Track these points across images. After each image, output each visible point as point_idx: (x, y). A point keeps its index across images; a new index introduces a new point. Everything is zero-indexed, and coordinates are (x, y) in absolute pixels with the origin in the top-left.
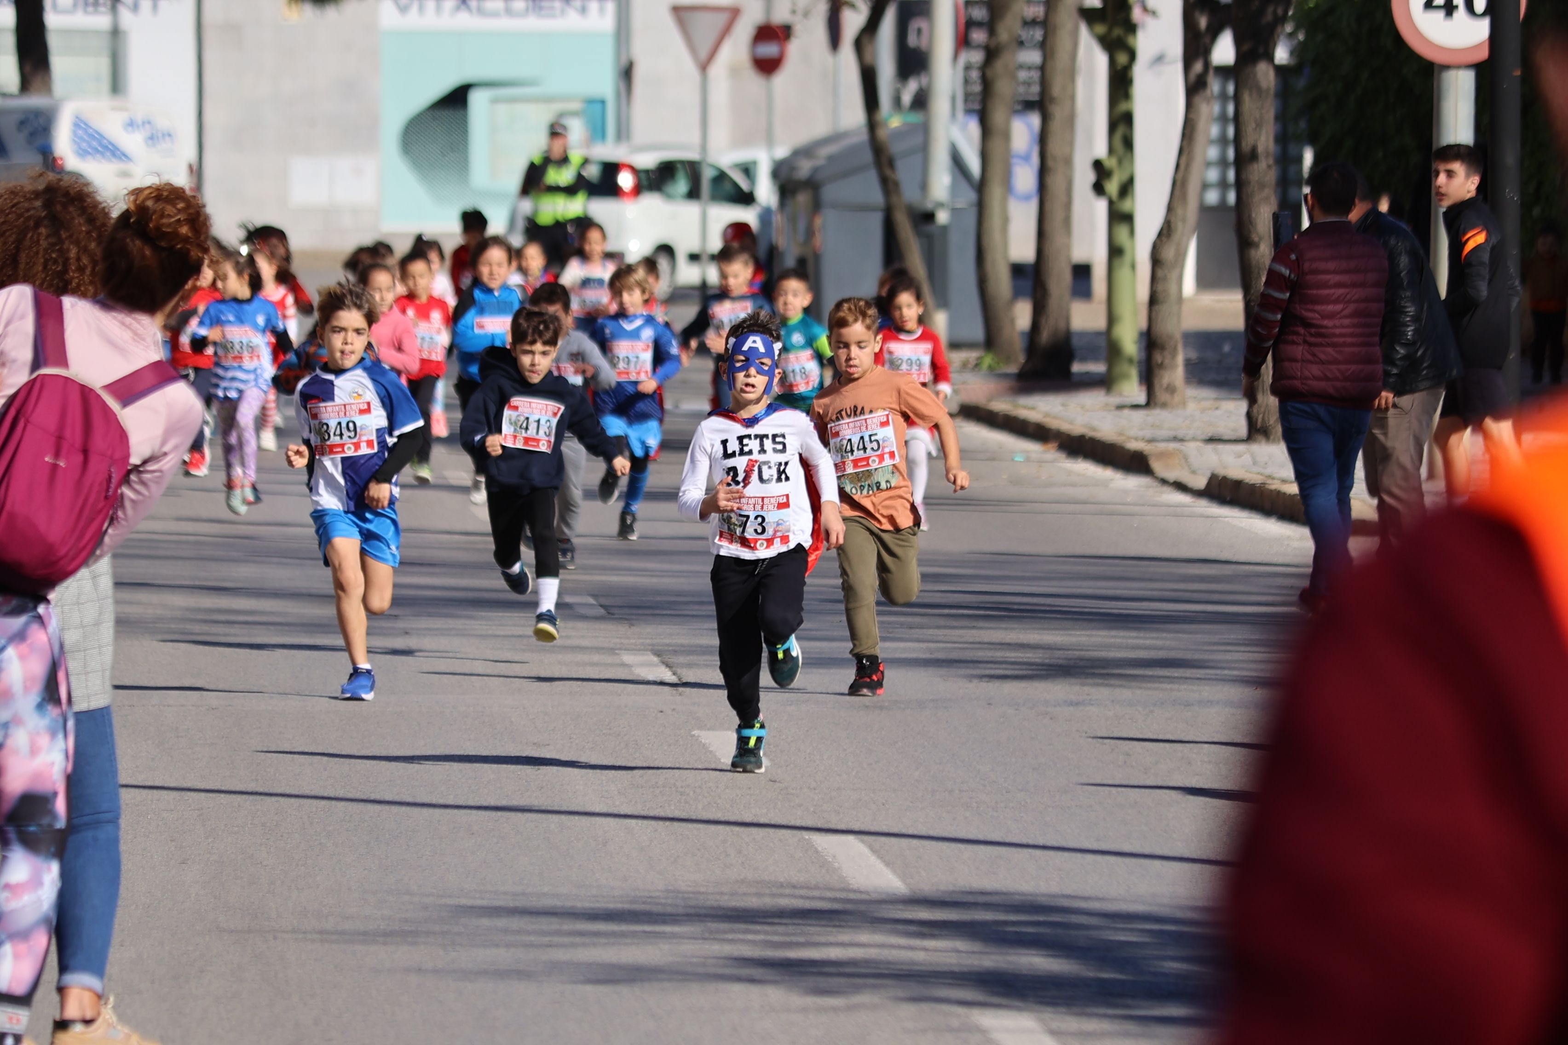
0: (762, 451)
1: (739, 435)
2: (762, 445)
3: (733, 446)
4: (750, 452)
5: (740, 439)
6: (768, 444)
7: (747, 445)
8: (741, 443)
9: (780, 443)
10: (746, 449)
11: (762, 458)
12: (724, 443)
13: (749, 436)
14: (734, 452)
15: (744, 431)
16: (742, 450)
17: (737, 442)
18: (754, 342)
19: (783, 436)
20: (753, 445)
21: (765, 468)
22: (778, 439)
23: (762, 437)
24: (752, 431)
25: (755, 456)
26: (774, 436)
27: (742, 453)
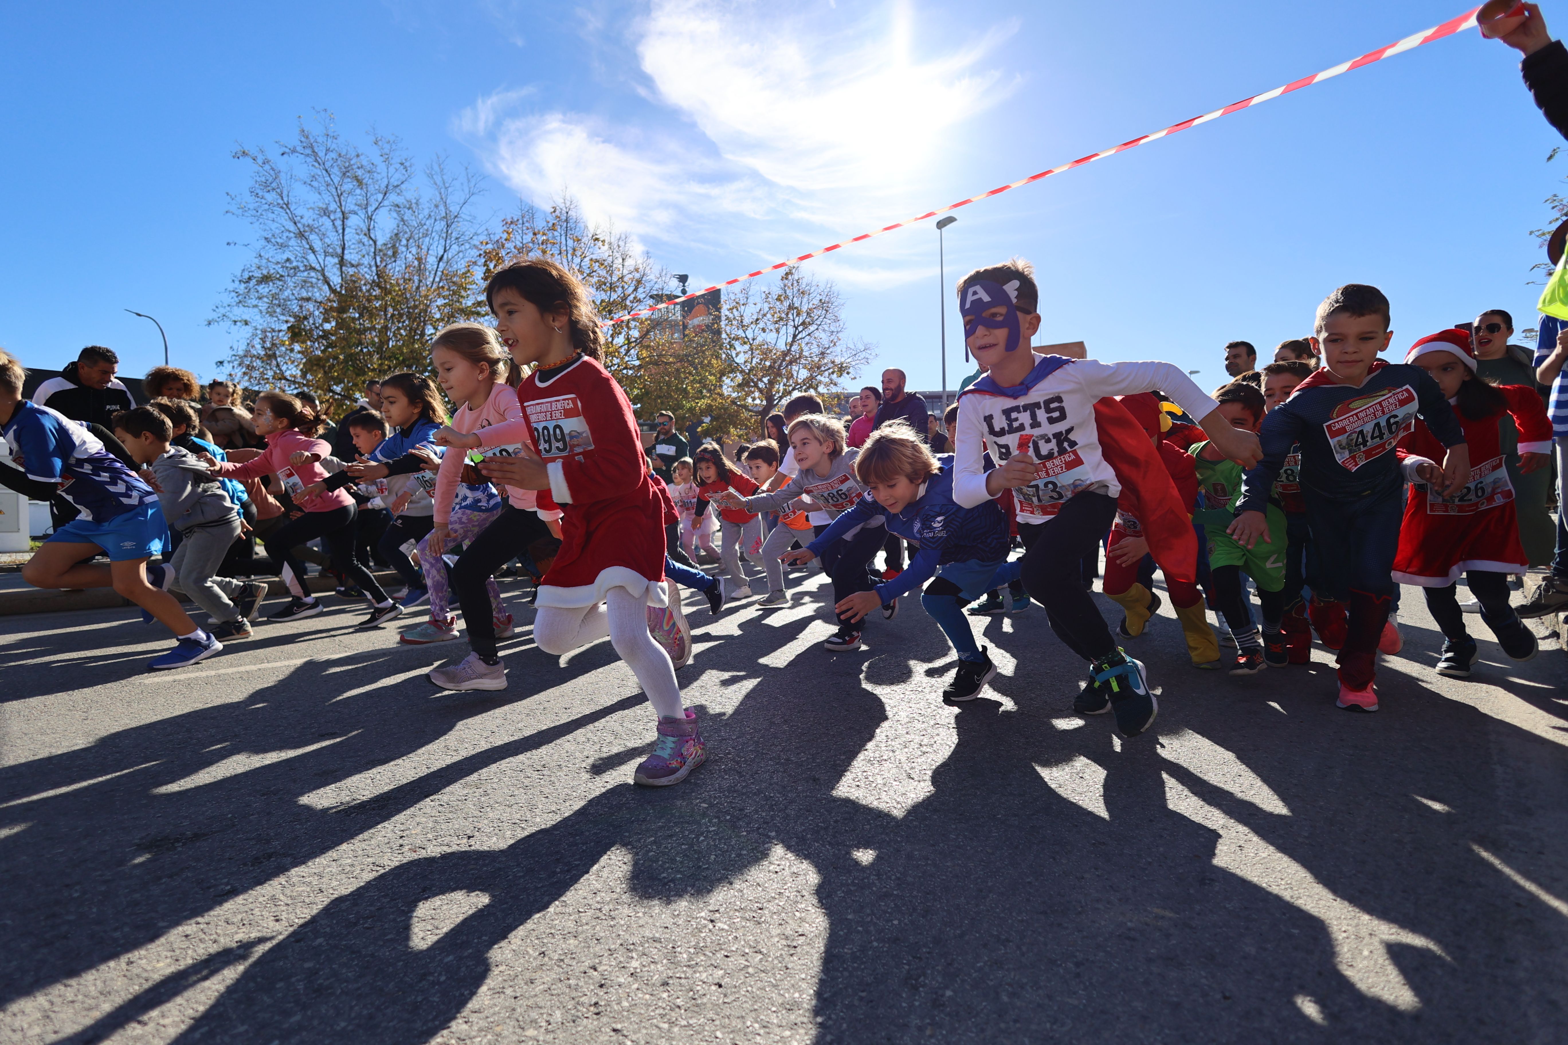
0: (1035, 424)
1: (1005, 407)
2: (1033, 416)
3: (1000, 423)
4: (1022, 427)
5: (1007, 413)
6: (1042, 415)
7: (1016, 419)
8: (1008, 418)
9: (1054, 410)
10: (1016, 424)
11: (1036, 432)
12: (989, 419)
13: (1016, 409)
14: (1003, 429)
15: (1009, 403)
16: (1010, 425)
17: (1004, 417)
18: (975, 293)
19: (1059, 399)
20: (1025, 418)
21: (1041, 443)
22: (1052, 406)
23: (1032, 408)
24: (1022, 401)
25: (1028, 431)
26: (1047, 402)
27: (1012, 430)
